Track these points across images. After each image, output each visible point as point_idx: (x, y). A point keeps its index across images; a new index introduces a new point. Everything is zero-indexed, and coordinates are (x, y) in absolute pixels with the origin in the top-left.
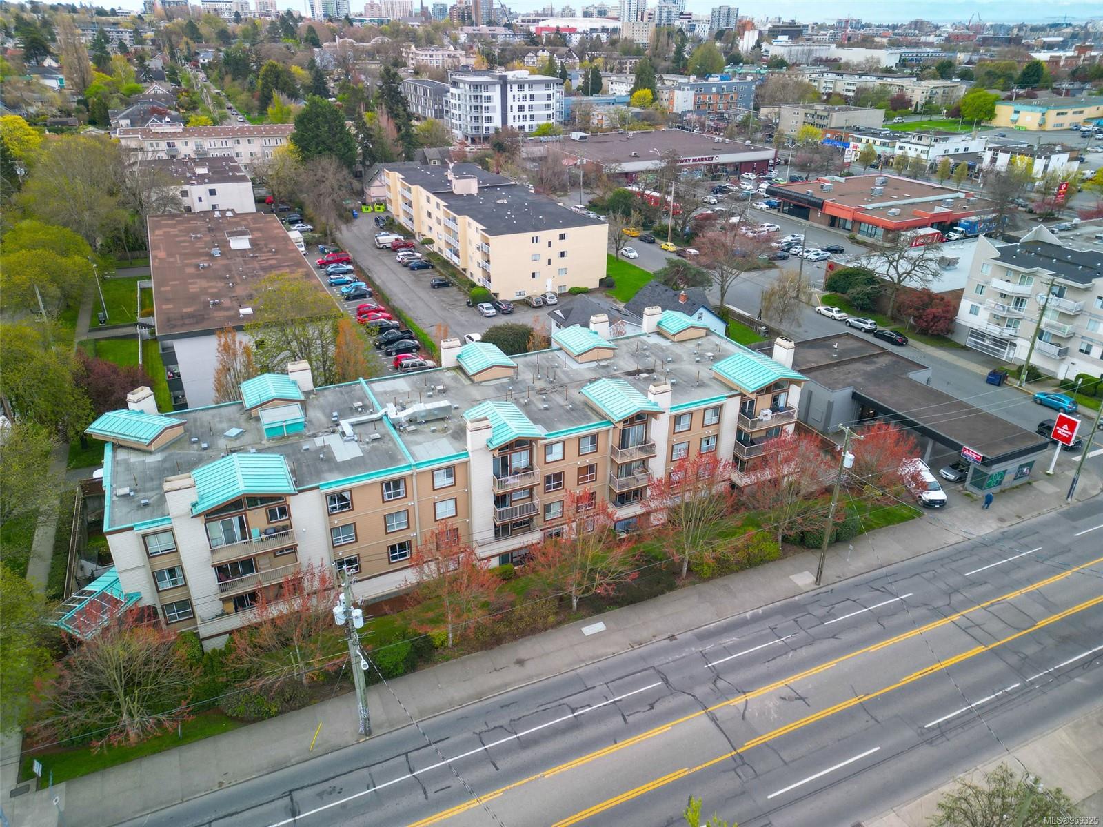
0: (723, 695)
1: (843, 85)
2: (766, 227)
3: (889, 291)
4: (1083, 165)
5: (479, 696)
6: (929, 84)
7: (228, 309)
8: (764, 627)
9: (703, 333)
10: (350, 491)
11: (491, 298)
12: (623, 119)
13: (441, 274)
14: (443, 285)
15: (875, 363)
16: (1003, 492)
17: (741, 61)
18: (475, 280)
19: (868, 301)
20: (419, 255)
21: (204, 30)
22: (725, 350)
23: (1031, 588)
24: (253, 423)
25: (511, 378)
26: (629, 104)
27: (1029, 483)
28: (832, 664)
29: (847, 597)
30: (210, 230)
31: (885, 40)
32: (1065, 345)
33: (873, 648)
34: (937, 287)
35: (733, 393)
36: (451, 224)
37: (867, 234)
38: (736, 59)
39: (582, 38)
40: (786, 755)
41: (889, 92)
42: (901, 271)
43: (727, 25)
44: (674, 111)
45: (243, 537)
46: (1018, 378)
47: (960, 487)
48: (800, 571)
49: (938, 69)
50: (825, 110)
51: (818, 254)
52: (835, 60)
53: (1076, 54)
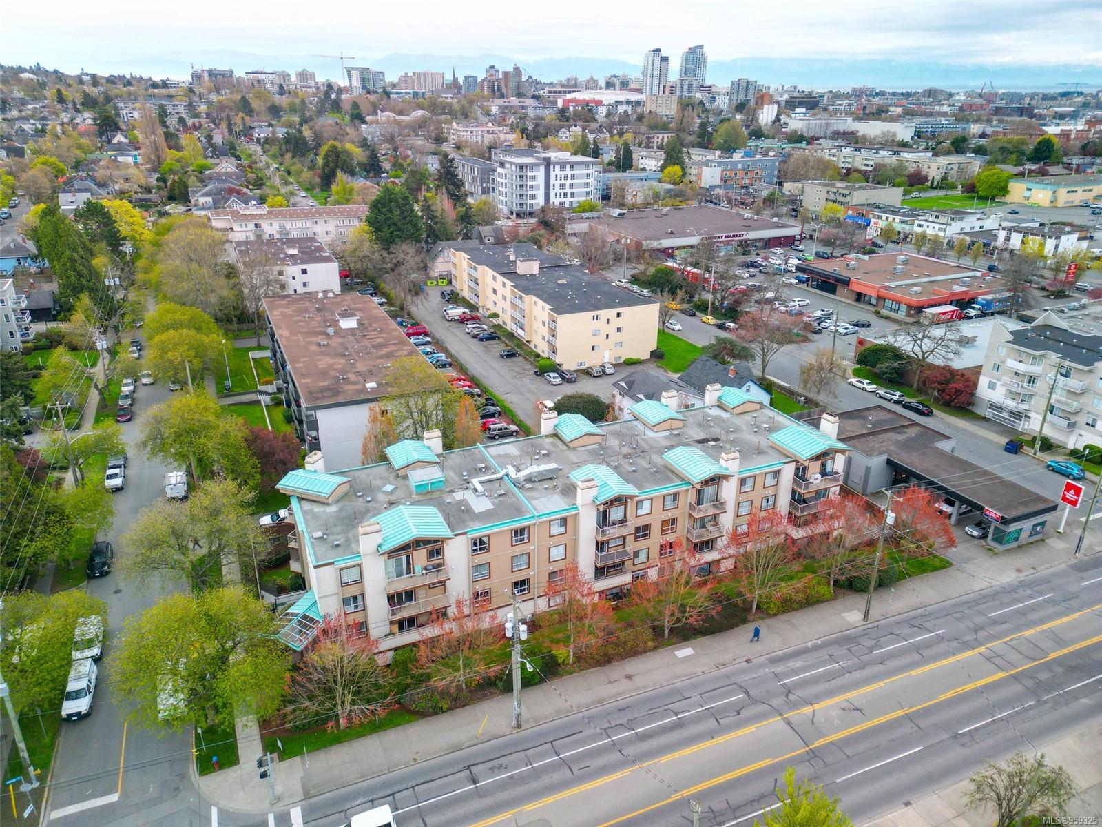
0: (795, 706)
1: (861, 160)
2: (796, 303)
3: (915, 366)
4: (1093, 243)
5: (600, 702)
6: (943, 160)
7: (355, 383)
8: (824, 654)
9: (758, 406)
10: (489, 536)
11: (555, 368)
12: (656, 196)
13: (507, 345)
14: (511, 355)
15: (905, 433)
16: (1019, 547)
17: (762, 135)
18: (539, 351)
19: (895, 375)
20: (485, 327)
21: (255, 104)
22: (778, 422)
23: (1044, 627)
24: (401, 481)
25: (600, 444)
26: (660, 180)
27: (1043, 540)
28: (881, 684)
29: (890, 632)
30: (319, 310)
31: (899, 110)
32: (1073, 419)
33: (914, 673)
34: (958, 364)
35: (789, 460)
36: (518, 302)
37: (891, 309)
38: (758, 134)
39: (609, 110)
40: (849, 751)
41: (906, 168)
42: (925, 349)
43: (746, 96)
44: (702, 185)
45: (408, 573)
46: (1033, 447)
47: (983, 542)
48: (850, 610)
49: (952, 144)
50: (846, 188)
51: (846, 329)
52: (852, 133)
53: (1086, 127)
